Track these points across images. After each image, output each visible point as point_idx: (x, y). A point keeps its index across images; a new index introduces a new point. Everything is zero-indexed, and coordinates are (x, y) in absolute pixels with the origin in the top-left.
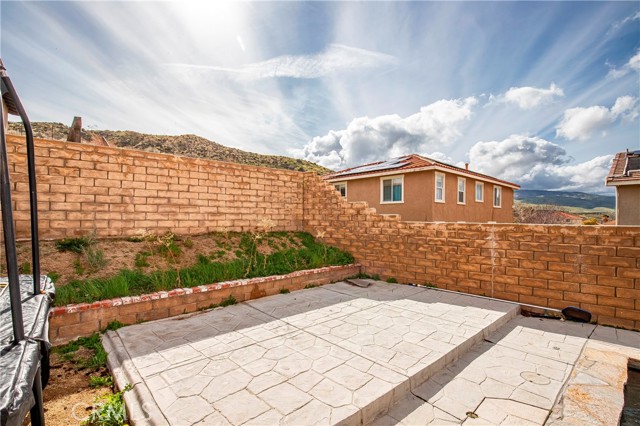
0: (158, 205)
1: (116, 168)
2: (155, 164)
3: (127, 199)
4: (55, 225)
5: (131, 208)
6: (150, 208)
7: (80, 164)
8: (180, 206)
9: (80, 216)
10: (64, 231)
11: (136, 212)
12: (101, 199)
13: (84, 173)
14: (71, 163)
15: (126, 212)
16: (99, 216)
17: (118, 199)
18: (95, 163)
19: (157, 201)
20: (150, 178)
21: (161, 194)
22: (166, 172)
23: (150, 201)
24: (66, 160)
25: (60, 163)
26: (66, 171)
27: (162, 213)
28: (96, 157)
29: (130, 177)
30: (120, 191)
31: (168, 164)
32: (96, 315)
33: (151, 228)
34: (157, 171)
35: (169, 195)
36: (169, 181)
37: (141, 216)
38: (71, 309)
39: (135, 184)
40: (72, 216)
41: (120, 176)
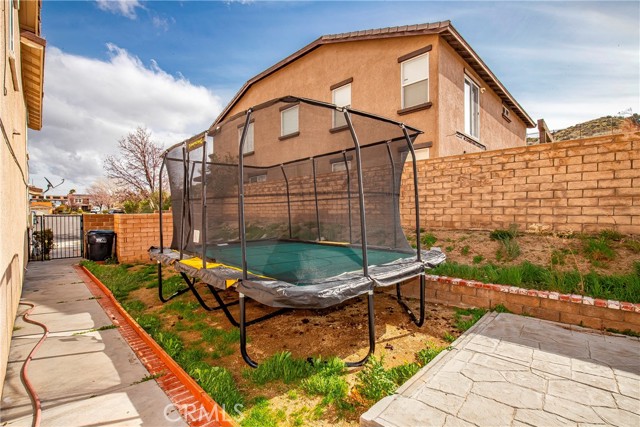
0: (598, 197)
1: (548, 162)
2: (595, 150)
3: (559, 194)
4: (495, 219)
5: (563, 202)
6: (587, 202)
7: (514, 166)
8: (632, 197)
9: (514, 211)
10: (502, 224)
11: (570, 206)
12: (532, 195)
13: (518, 173)
14: (508, 166)
15: (558, 207)
16: (530, 211)
17: (549, 194)
18: (527, 162)
19: (598, 193)
20: (587, 167)
21: (603, 184)
22: (611, 157)
23: (587, 193)
24: (503, 164)
25: (499, 167)
26: (503, 173)
27: (604, 207)
28: (527, 157)
29: (563, 169)
30: (551, 186)
31: (614, 146)
33: (589, 224)
34: (597, 158)
35: (615, 184)
36: (616, 166)
37: (576, 211)
39: (568, 177)
40: (508, 211)
41: (553, 171)
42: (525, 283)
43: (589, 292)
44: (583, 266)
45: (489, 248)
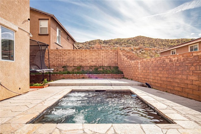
0: (80, 60)
1: (72, 53)
2: (79, 52)
3: (74, 59)
4: (63, 64)
5: (75, 61)
6: (78, 61)
7: (67, 53)
8: (84, 60)
9: (67, 62)
10: (65, 65)
11: (76, 61)
12: (70, 59)
13: (67, 55)
14: (66, 53)
15: (74, 61)
16: (70, 62)
17: (73, 59)
18: (69, 53)
19: (79, 59)
20: (78, 55)
21: (80, 58)
22: (81, 53)
23: (78, 59)
24: (65, 53)
25: (64, 53)
26: (65, 54)
27: (80, 62)
28: (69, 52)
29: (75, 55)
30: (73, 58)
31: (81, 51)
32: (61, 76)
33: (78, 65)
34: (79, 53)
35: (82, 58)
36: (82, 55)
37: (76, 62)
38: (58, 75)
39: (75, 56)
40: (66, 62)
41: (73, 55)
42: (67, 74)
43: (76, 74)
44: (76, 71)
45: (62, 69)
